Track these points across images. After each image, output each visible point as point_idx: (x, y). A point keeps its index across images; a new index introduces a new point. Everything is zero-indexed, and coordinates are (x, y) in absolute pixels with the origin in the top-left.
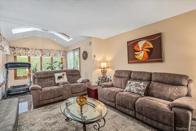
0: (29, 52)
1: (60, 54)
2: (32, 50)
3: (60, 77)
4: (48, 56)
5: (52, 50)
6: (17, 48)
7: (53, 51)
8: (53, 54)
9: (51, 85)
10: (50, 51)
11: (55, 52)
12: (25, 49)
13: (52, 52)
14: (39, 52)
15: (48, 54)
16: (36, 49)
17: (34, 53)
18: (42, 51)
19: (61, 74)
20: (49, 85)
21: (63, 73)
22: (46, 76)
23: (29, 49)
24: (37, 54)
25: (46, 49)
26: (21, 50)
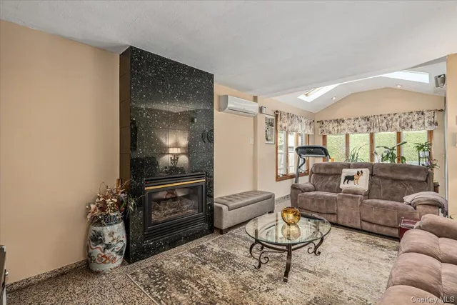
0: (344, 126)
1: (421, 121)
2: (348, 122)
3: (349, 178)
4: (383, 130)
5: (395, 114)
6: (326, 121)
7: (397, 116)
8: (398, 123)
9: (331, 189)
10: (389, 118)
11: (406, 117)
12: (337, 121)
13: (394, 120)
14: (363, 122)
15: (384, 124)
16: (357, 119)
17: (353, 127)
18: (368, 120)
19: (353, 172)
20: (327, 189)
21: (360, 170)
22: (328, 171)
23: (343, 121)
24: (358, 128)
25: (379, 114)
26: (331, 124)
